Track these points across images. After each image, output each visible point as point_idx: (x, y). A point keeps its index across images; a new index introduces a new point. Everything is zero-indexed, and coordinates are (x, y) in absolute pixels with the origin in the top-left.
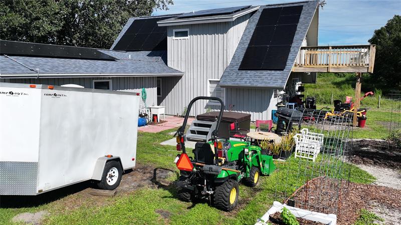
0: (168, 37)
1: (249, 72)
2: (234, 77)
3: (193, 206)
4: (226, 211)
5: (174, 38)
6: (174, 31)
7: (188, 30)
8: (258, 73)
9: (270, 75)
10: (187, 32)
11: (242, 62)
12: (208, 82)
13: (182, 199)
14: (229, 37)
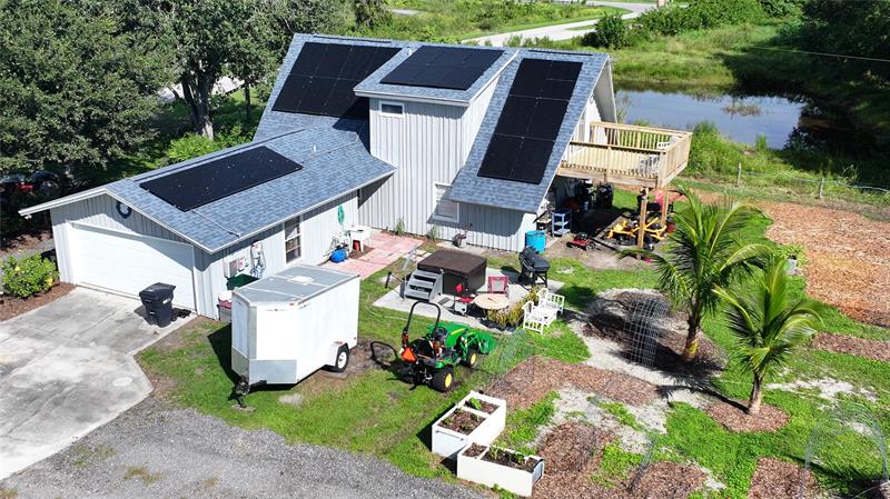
0: (371, 111)
1: (492, 180)
2: (470, 188)
3: (414, 388)
4: (442, 392)
5: (380, 113)
6: (381, 103)
7: (403, 105)
8: (504, 184)
9: (521, 189)
10: (401, 107)
11: (484, 162)
12: (434, 187)
13: (407, 382)
14: (464, 125)
